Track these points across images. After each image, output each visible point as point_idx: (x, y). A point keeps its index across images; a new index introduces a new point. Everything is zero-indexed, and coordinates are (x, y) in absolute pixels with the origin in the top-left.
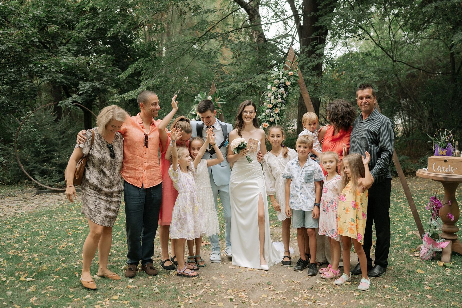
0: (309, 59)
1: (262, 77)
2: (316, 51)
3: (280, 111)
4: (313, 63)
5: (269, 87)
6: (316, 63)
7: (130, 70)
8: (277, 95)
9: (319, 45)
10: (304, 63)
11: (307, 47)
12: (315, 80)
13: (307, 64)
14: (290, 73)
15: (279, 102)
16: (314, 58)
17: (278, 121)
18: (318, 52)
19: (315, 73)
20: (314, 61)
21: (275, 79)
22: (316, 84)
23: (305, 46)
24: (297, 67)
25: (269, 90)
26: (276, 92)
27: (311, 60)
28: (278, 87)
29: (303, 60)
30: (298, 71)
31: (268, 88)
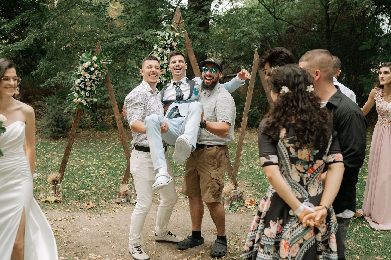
0: (196, 15)
1: (151, 32)
2: (203, 6)
3: (167, 72)
4: (200, 19)
5: (155, 47)
6: (203, 18)
7: (17, 21)
8: (163, 56)
9: (206, 2)
10: (191, 18)
11: (194, 3)
12: (202, 35)
13: (194, 19)
14: (177, 34)
15: (165, 63)
16: (201, 14)
17: (165, 82)
18: (205, 8)
19: (202, 29)
20: (201, 17)
21: (161, 40)
22: (203, 39)
23: (192, 3)
24: (184, 29)
25: (156, 50)
26: (163, 53)
27: (198, 16)
28: (165, 48)
29: (189, 16)
30: (184, 32)
31: (155, 49)
